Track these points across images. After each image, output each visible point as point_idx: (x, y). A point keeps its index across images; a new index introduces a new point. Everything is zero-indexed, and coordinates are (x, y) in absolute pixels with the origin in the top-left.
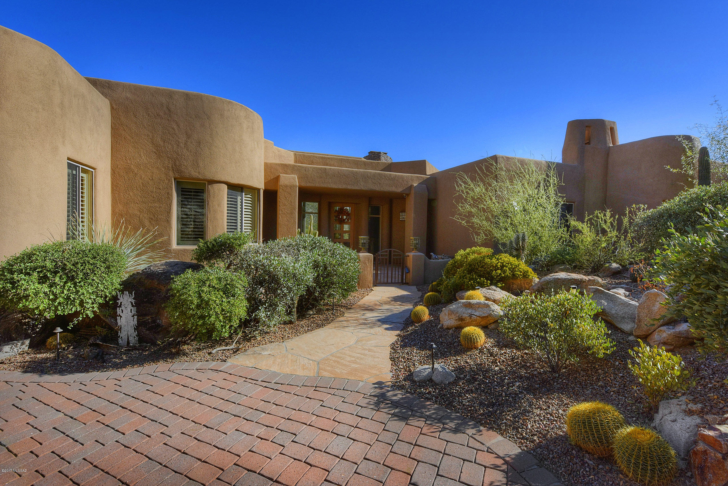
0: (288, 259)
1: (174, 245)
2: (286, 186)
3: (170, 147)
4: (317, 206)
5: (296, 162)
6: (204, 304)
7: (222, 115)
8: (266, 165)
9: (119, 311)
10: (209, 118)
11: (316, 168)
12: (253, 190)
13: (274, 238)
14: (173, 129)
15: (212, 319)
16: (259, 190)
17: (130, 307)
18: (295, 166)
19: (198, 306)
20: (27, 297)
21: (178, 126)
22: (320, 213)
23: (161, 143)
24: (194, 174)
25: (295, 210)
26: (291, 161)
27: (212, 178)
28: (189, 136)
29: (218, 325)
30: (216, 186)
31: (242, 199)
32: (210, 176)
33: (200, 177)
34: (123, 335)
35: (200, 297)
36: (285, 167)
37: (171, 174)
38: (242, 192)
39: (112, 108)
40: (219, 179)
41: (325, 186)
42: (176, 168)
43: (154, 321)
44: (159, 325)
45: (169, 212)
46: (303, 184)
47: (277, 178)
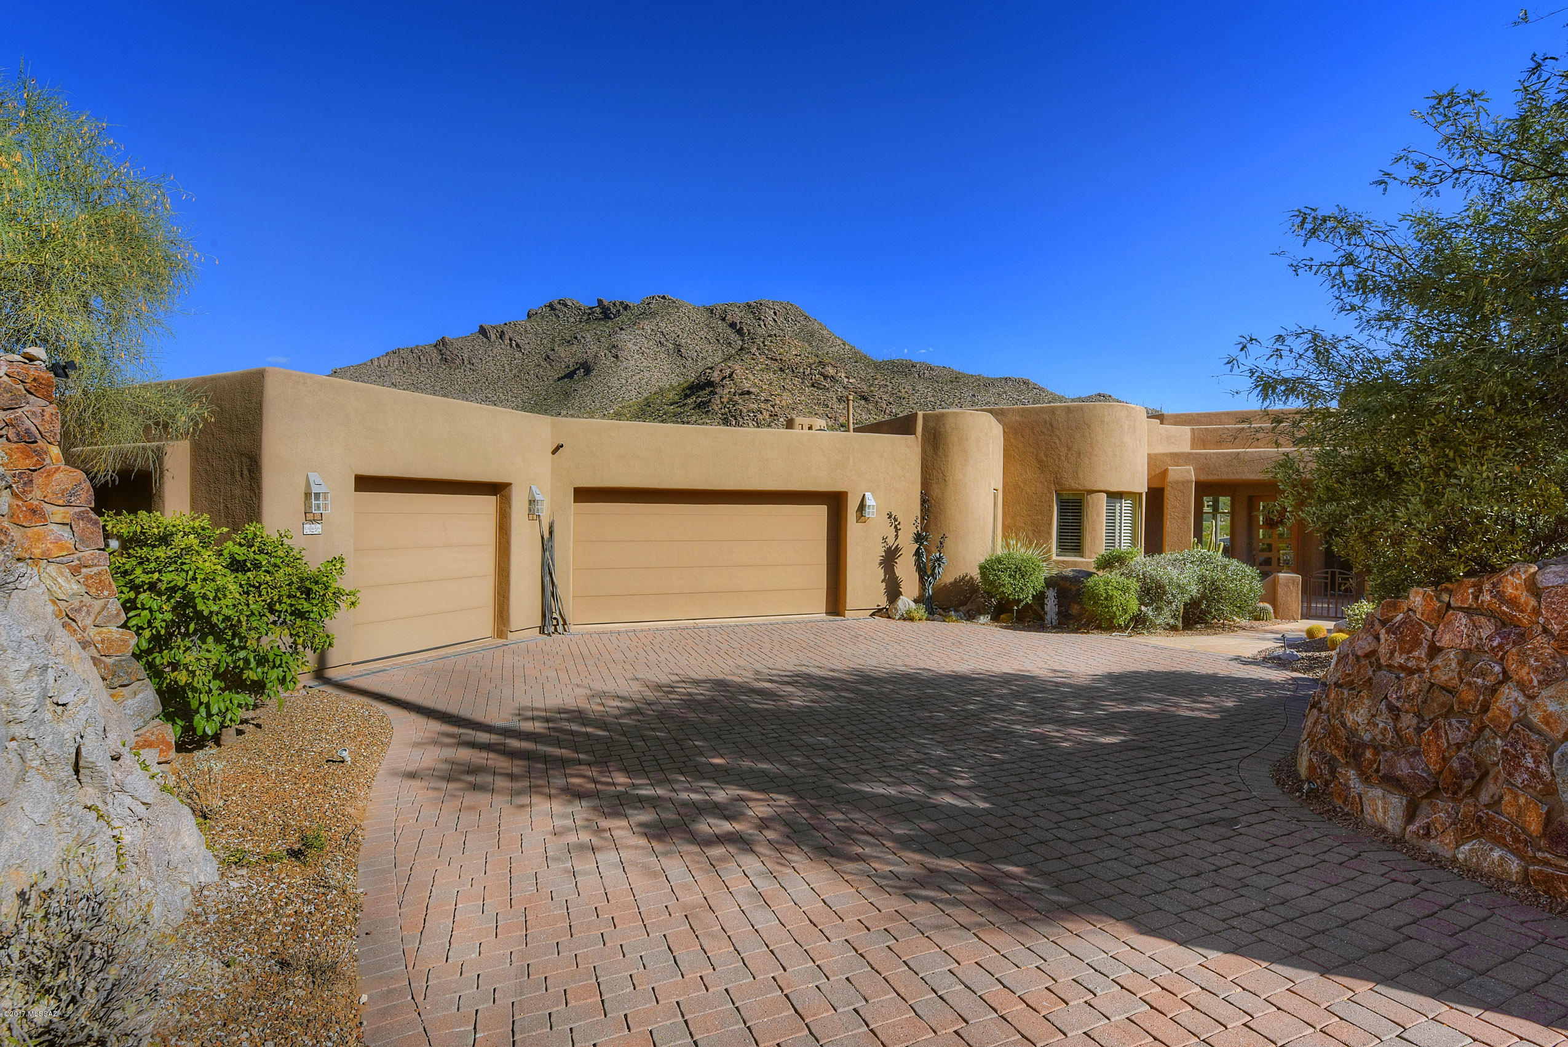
0: (1174, 573)
1: (1054, 557)
2: (1177, 482)
3: (1052, 461)
4: (1229, 503)
5: (1192, 448)
6: (1110, 598)
7: (1102, 422)
8: (1150, 457)
9: (1046, 601)
10: (1089, 427)
11: (1223, 453)
12: (1134, 496)
13: (1160, 551)
14: (1055, 443)
15: (1114, 608)
16: (1141, 494)
17: (1053, 599)
18: (1190, 454)
19: (1106, 599)
20: (1004, 585)
21: (1060, 440)
22: (1233, 513)
23: (1045, 459)
24: (1074, 485)
25: (1189, 512)
26: (1186, 448)
27: (1091, 488)
28: (1069, 449)
29: (1118, 613)
30: (1094, 495)
31: (1121, 506)
32: (1089, 486)
33: (1080, 488)
34: (1048, 617)
35: (1107, 593)
36: (1178, 458)
37: (1053, 487)
38: (1121, 498)
39: (1004, 432)
40: (1098, 489)
41: (1238, 477)
42: (1057, 482)
43: (1067, 611)
44: (1070, 615)
45: (1050, 524)
46: (1203, 478)
47: (1165, 472)
